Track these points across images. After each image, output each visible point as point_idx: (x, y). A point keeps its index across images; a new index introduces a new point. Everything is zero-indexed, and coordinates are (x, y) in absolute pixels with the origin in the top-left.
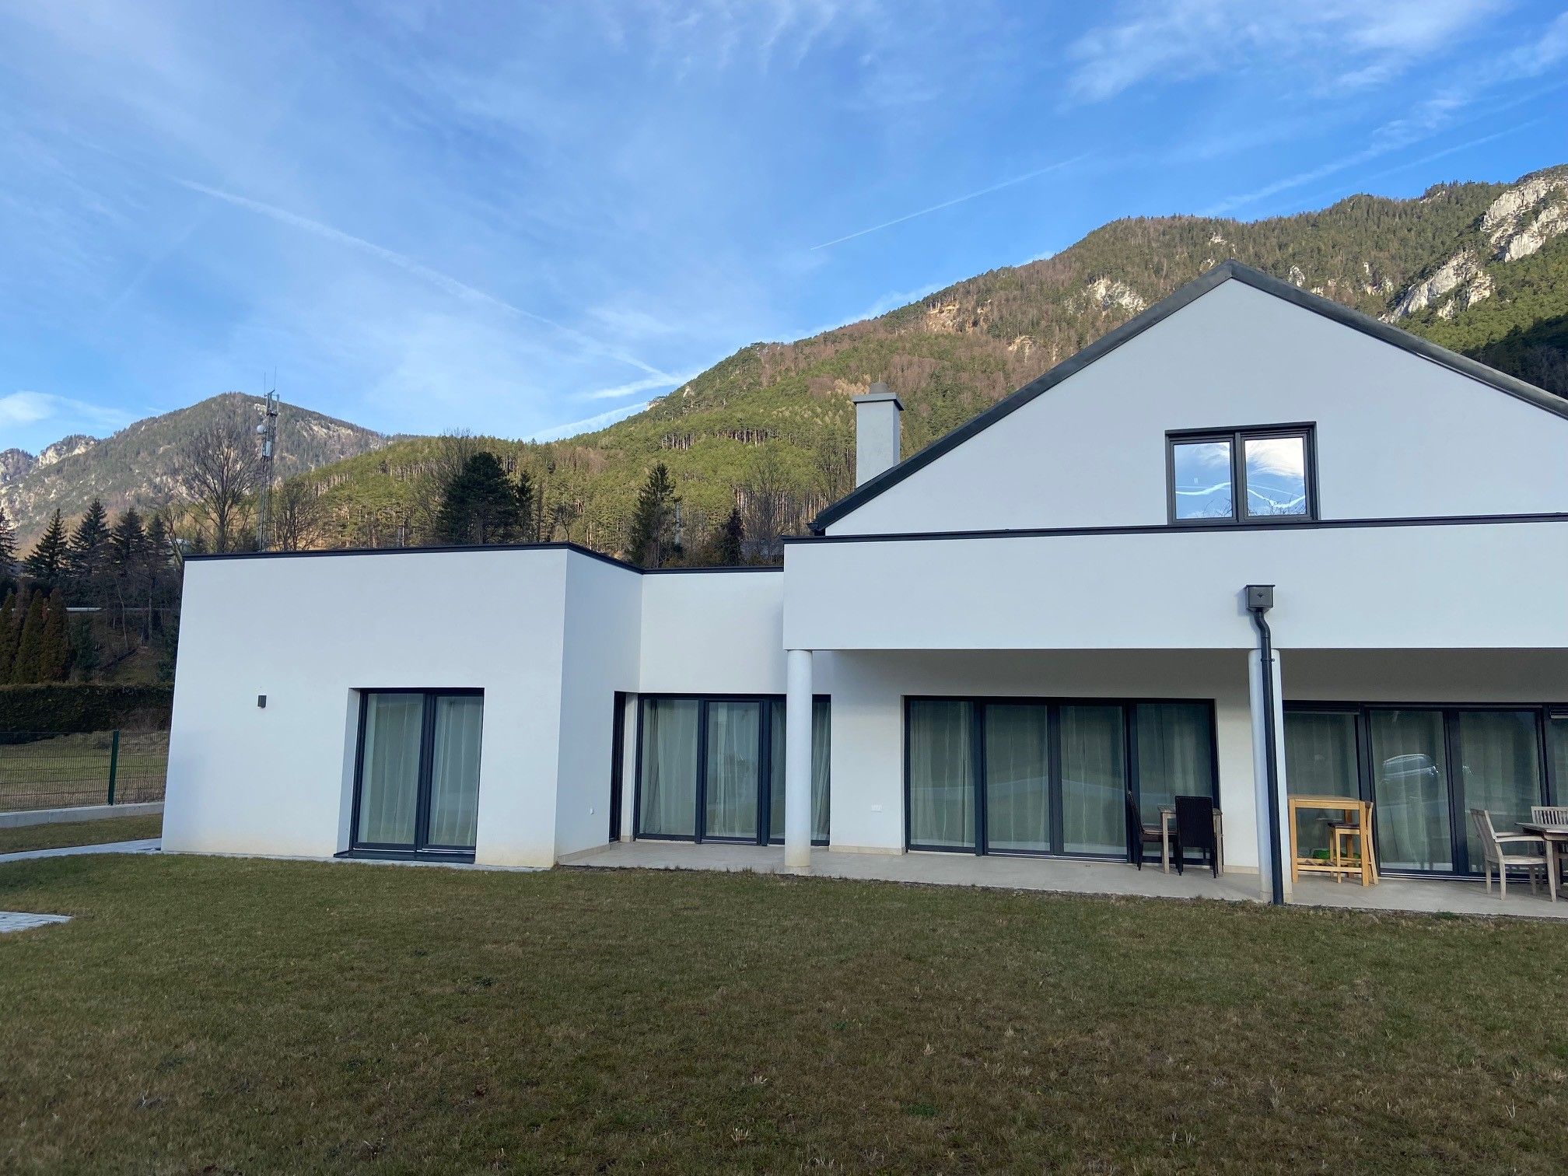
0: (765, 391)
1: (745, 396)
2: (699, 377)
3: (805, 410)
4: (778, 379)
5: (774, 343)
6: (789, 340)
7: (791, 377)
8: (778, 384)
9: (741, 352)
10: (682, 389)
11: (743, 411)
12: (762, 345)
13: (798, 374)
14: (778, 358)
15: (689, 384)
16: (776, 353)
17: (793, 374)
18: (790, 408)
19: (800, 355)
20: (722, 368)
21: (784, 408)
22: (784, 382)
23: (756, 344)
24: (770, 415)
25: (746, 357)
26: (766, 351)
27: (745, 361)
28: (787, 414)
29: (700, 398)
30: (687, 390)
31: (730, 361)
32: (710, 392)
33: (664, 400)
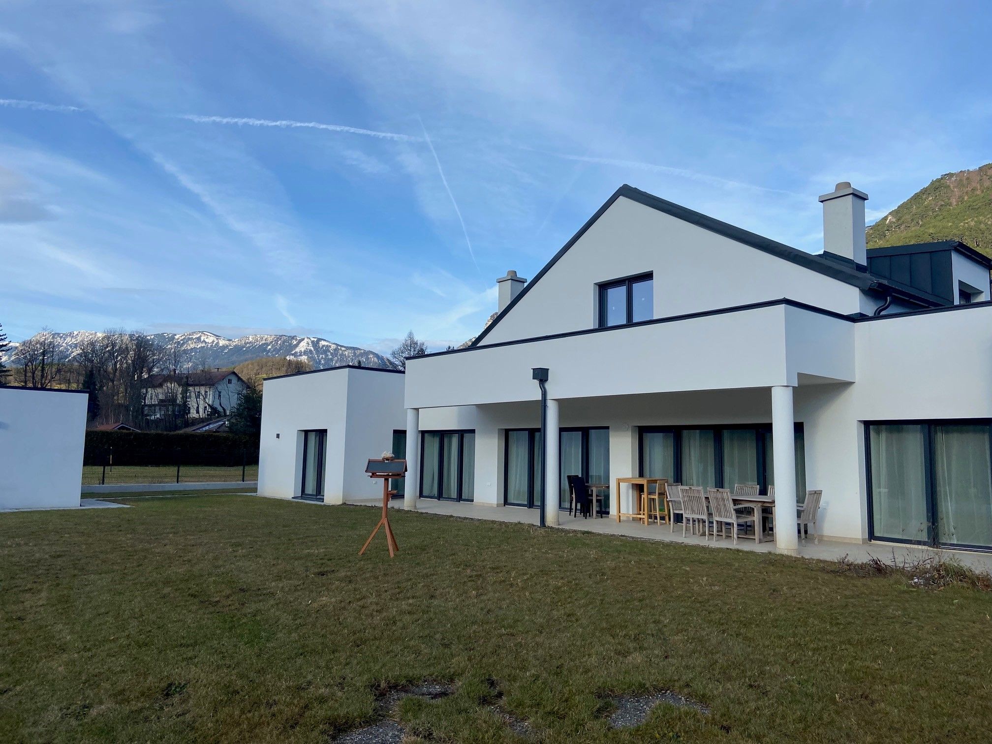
0: (954, 209)
1: (937, 215)
2: (899, 207)
3: (988, 218)
4: (966, 198)
5: (961, 171)
6: (973, 167)
7: (977, 195)
8: (966, 201)
9: (933, 183)
10: (885, 218)
11: (934, 227)
12: (950, 175)
13: (983, 192)
14: (965, 182)
15: (890, 213)
16: (963, 179)
17: (979, 192)
18: (976, 219)
19: (985, 177)
20: (917, 197)
21: (969, 220)
22: (971, 200)
23: (946, 175)
24: (957, 227)
25: (938, 186)
26: (953, 179)
27: (936, 189)
28: (973, 224)
29: (899, 222)
30: (889, 218)
31: (924, 191)
32: (908, 217)
33: (871, 229)
